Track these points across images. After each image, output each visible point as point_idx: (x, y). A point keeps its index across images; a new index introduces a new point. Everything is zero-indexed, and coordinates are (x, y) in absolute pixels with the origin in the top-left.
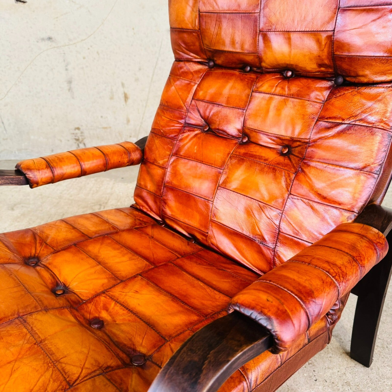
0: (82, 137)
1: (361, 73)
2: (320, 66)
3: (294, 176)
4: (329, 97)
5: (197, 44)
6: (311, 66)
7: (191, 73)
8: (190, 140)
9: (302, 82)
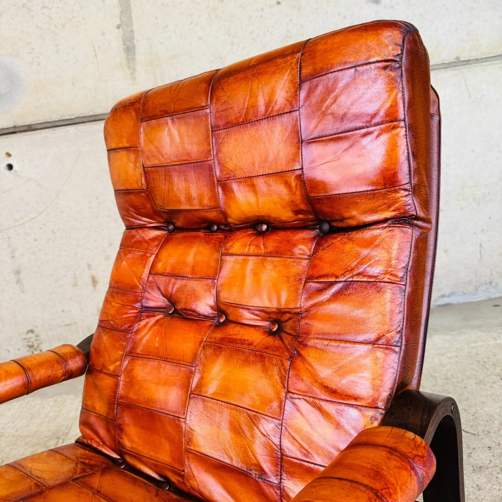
0: (38, 342)
1: (346, 215)
3: (289, 363)
4: (316, 251)
5: (148, 205)
8: (149, 331)
9: (279, 235)
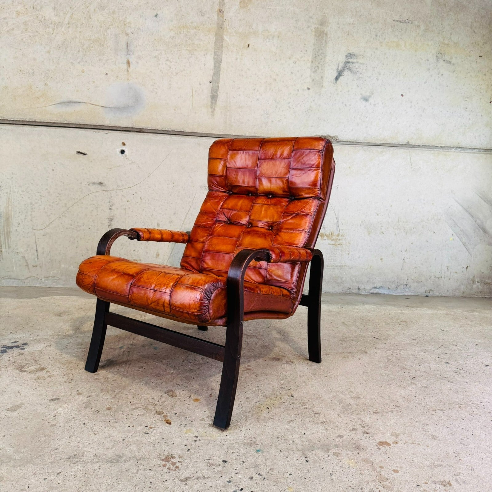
2: (284, 191)
3: (274, 237)
4: (288, 205)
5: (224, 182)
6: (280, 192)
7: (219, 196)
8: (220, 227)
9: (276, 199)
